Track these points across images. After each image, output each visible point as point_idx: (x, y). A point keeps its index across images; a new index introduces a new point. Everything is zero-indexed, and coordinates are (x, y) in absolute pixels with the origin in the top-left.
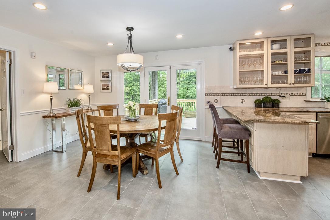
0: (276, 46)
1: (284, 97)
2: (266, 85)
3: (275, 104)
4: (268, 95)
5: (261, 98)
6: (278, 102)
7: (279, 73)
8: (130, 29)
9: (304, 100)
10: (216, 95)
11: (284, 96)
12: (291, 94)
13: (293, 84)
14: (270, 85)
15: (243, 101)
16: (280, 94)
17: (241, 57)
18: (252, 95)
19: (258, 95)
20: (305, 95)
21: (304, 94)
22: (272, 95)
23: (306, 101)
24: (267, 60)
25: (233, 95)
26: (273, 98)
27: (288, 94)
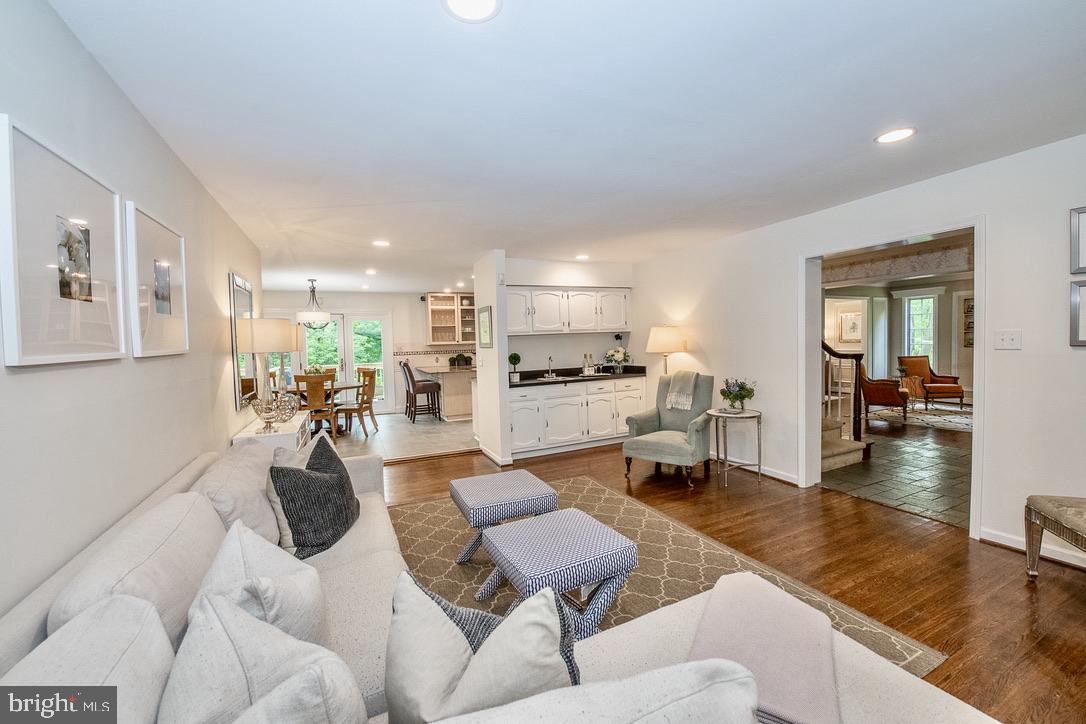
0: (465, 302)
2: (458, 342)
3: (468, 361)
4: (460, 352)
5: (455, 356)
6: (470, 358)
7: (468, 330)
8: (312, 281)
10: (407, 353)
14: (461, 342)
15: (437, 360)
16: (471, 351)
17: (433, 312)
18: (446, 352)
22: (464, 353)
24: (458, 316)
25: (427, 353)
26: (466, 355)
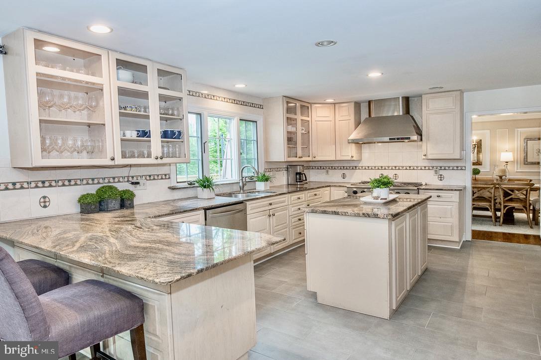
1: (138, 183)
2: (113, 159)
3: (125, 201)
4: (106, 181)
5: (92, 189)
6: (132, 195)
9: (169, 188)
11: (137, 181)
12: (148, 178)
13: (161, 158)
14: (119, 161)
15: (45, 203)
16: (130, 179)
18: (69, 185)
19: (85, 182)
20: (169, 178)
21: (167, 177)
22: (114, 182)
23: (173, 189)
25: (12, 186)
26: (122, 186)
27: (144, 178)
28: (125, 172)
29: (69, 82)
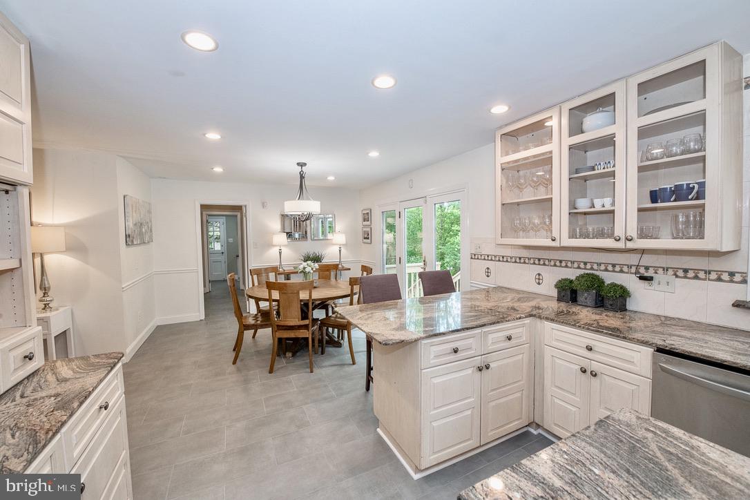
1: (651, 279)
8: (302, 165)
10: (488, 258)
11: (653, 275)
12: (680, 273)
14: (567, 242)
16: (642, 270)
18: (560, 263)
19: (576, 265)
20: (744, 281)
21: (738, 279)
22: (614, 271)
25: (519, 260)
27: (671, 271)
28: (633, 259)
29: (524, 162)
